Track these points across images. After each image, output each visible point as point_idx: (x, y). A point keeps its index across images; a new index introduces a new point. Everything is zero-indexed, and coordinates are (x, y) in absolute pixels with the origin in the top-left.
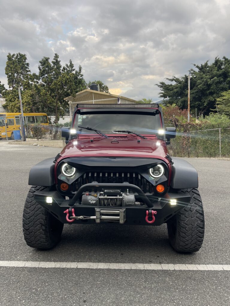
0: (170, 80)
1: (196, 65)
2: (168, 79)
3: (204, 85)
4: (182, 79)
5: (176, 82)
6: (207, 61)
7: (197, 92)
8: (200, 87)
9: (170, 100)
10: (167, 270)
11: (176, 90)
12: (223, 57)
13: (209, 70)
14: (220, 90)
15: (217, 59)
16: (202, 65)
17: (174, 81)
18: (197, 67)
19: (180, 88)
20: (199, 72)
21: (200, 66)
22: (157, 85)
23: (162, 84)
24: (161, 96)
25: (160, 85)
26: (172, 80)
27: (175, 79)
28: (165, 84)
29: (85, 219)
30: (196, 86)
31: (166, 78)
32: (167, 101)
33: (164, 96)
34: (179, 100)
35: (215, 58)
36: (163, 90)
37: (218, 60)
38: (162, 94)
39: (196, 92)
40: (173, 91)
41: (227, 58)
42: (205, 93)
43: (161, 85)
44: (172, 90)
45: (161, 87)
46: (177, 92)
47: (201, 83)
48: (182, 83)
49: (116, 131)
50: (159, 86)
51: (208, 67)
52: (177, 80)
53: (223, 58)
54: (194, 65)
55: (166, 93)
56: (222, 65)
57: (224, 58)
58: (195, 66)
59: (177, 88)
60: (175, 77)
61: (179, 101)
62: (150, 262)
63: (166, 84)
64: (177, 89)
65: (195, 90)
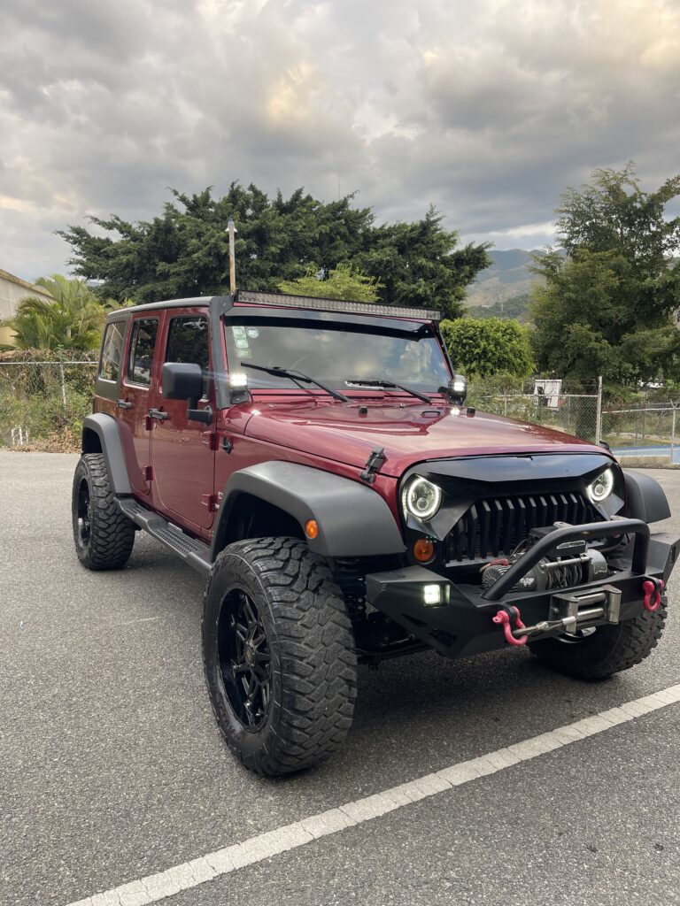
0: (104, 224)
1: (180, 194)
2: (96, 219)
3: (209, 255)
4: (140, 227)
5: (122, 232)
6: (208, 189)
7: (190, 271)
8: (198, 258)
9: (108, 287)
10: (628, 722)
11: (124, 259)
12: (248, 185)
13: (216, 213)
14: (248, 275)
15: (235, 187)
16: (195, 196)
17: (116, 231)
18: (183, 199)
19: (139, 253)
20: (187, 214)
21: (191, 199)
22: (61, 233)
23: (78, 234)
24: (79, 272)
25: (70, 234)
26: (110, 226)
27: (118, 223)
28: (88, 236)
29: (552, 627)
30: (185, 253)
31: (93, 218)
32: (99, 290)
33: (88, 273)
34: (135, 290)
35: (231, 184)
36: (80, 253)
37: (237, 190)
38: (79, 266)
39: (186, 272)
40: (114, 261)
41: (259, 189)
42: (211, 277)
43: (75, 235)
44: (112, 257)
45: (75, 243)
46: (128, 265)
47: (200, 248)
48: (144, 239)
49: (354, 382)
50: (68, 238)
51: (213, 204)
52: (124, 229)
53: (249, 189)
54: (172, 194)
55: (93, 264)
56: (248, 207)
57: (252, 188)
58: (177, 197)
59: (130, 252)
60: (118, 219)
61: (135, 293)
62: (572, 719)
63: (92, 236)
64: (131, 257)
65: (182, 264)
